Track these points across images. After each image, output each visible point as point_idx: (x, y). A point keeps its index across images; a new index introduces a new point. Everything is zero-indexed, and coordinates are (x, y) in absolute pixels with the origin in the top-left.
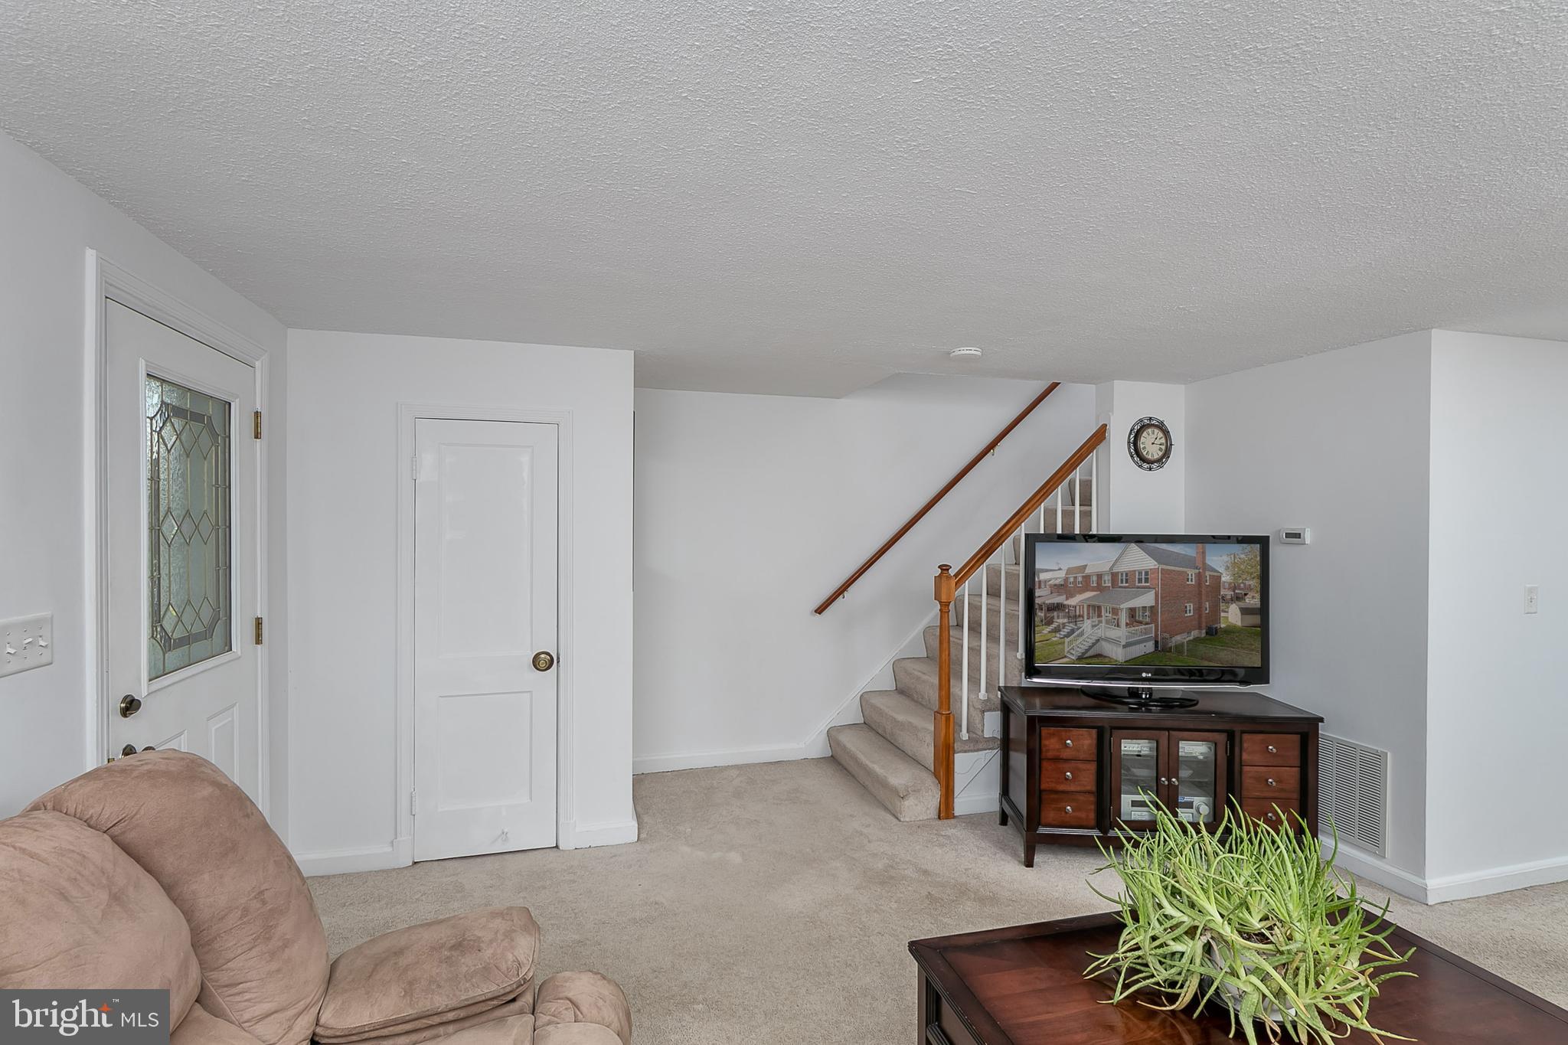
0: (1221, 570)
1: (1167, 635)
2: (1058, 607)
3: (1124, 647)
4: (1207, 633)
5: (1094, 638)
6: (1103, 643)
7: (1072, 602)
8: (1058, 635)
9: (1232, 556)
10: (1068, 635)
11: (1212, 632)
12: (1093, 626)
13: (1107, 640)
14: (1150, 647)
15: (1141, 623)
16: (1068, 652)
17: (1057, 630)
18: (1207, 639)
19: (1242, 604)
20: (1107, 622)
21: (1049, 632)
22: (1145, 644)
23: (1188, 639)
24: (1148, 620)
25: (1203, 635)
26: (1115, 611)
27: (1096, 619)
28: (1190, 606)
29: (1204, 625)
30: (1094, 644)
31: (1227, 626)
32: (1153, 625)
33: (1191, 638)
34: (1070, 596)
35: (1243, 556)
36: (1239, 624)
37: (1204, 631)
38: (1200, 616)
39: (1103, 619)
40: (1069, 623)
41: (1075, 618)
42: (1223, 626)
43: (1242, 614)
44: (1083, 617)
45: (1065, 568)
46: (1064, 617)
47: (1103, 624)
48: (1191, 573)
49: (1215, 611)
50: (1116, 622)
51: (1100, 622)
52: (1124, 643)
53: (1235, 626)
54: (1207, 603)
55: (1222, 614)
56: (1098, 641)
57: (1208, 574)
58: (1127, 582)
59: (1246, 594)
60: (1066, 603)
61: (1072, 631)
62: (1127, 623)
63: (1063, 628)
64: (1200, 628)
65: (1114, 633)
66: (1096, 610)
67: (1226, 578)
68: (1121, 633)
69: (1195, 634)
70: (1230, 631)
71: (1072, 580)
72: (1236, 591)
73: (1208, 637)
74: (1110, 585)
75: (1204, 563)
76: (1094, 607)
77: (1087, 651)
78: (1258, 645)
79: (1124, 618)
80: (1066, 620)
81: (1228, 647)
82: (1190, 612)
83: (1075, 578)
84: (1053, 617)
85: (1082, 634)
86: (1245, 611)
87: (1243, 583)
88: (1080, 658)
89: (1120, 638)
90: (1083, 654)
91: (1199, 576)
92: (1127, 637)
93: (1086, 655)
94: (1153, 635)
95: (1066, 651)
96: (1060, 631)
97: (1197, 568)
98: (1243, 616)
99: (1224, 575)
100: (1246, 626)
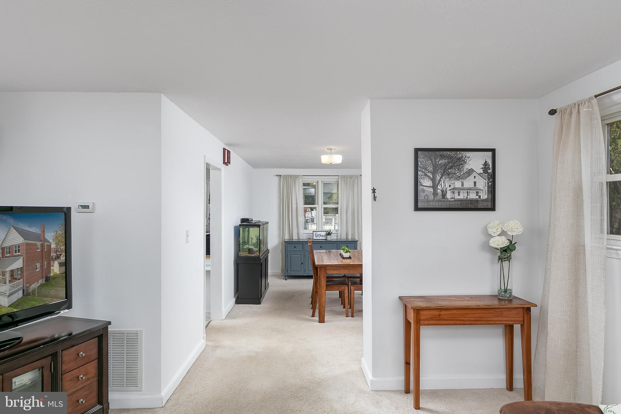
0: (51, 241)
1: (29, 285)
9: (56, 232)
11: (48, 279)
14: (20, 294)
15: (16, 279)
18: (46, 284)
19: (59, 260)
22: (18, 293)
23: (37, 286)
24: (19, 276)
25: (44, 282)
26: (4, 274)
28: (38, 265)
29: (44, 275)
31: (54, 275)
32: (23, 280)
33: (39, 285)
35: (60, 232)
36: (58, 272)
37: (44, 279)
38: (43, 271)
42: (52, 275)
43: (60, 266)
48: (39, 244)
49: (49, 266)
50: (5, 281)
52: (8, 294)
53: (57, 274)
54: (45, 262)
55: (52, 268)
57: (46, 244)
58: (9, 253)
59: (61, 255)
62: (10, 281)
64: (42, 278)
67: (53, 246)
68: (7, 288)
69: (40, 281)
70: (55, 277)
72: (57, 253)
73: (47, 282)
74: (2, 256)
75: (44, 238)
79: (8, 277)
81: (54, 287)
82: (38, 269)
87: (60, 248)
89: (7, 291)
91: (42, 245)
92: (11, 290)
94: (22, 286)
97: (41, 241)
98: (60, 267)
99: (52, 244)
100: (61, 274)
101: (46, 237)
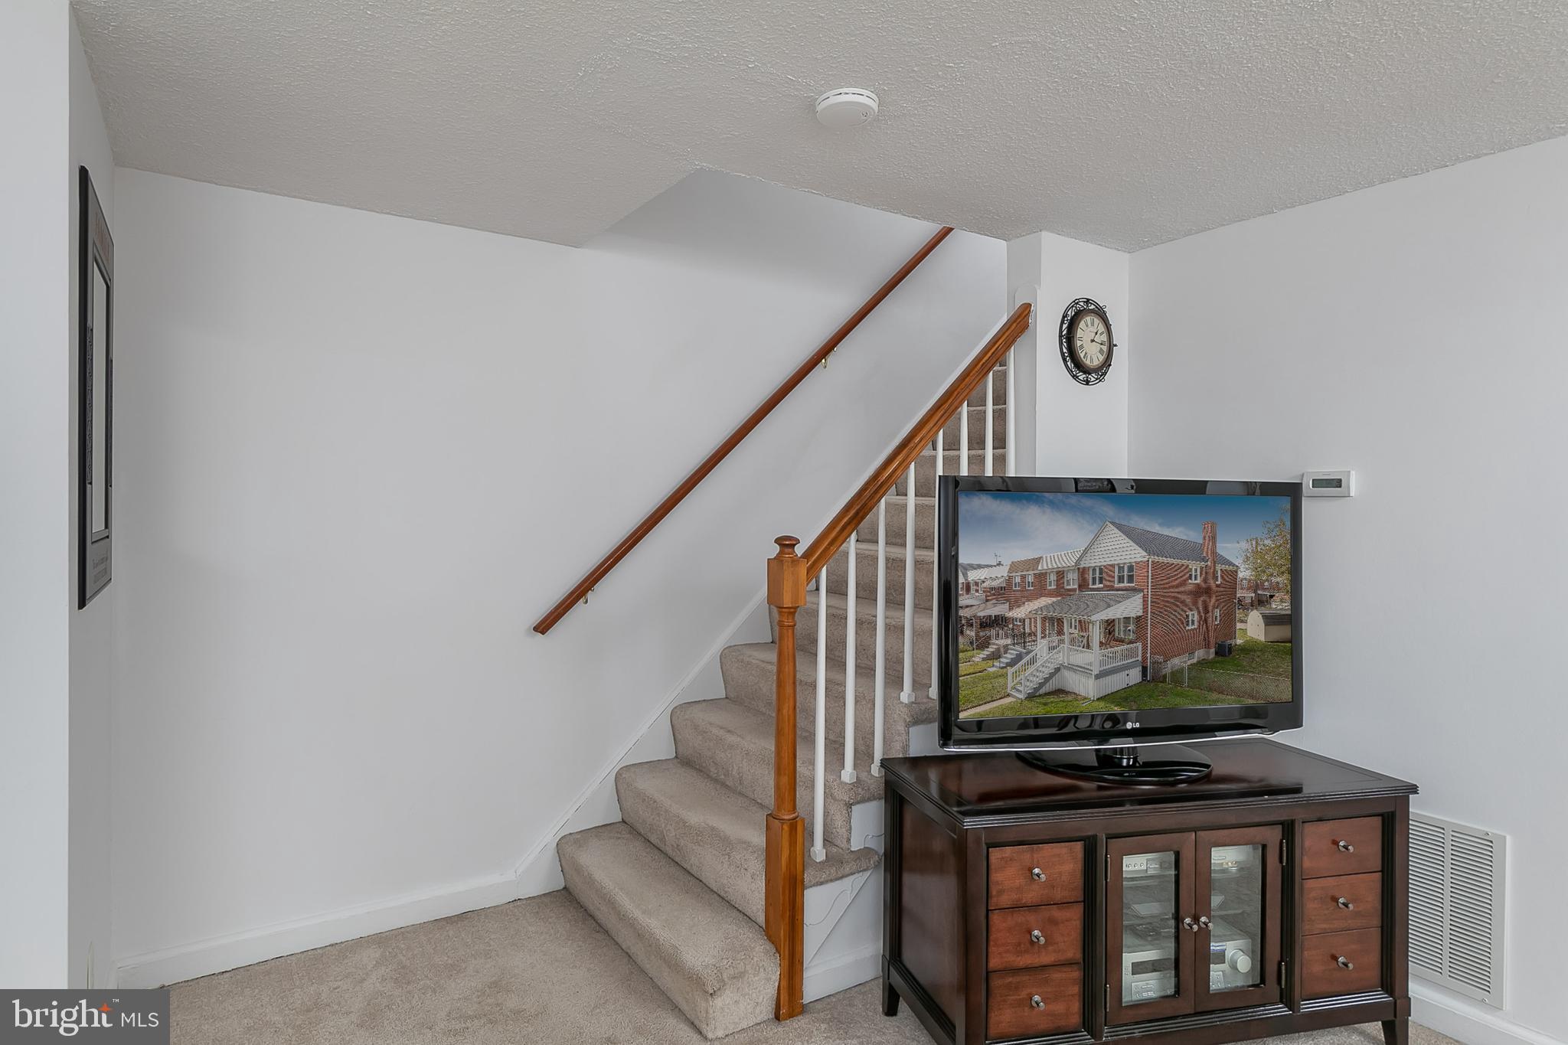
0: (1238, 562)
1: (1161, 659)
2: (998, 622)
3: (1098, 677)
4: (1216, 653)
5: (1051, 668)
6: (1066, 673)
7: (1019, 613)
8: (997, 664)
9: (1254, 543)
10: (1012, 663)
11: (1224, 651)
12: (1051, 648)
13: (1071, 668)
14: (1134, 676)
15: (1122, 641)
16: (1014, 688)
17: (996, 656)
18: (1217, 662)
19: (1266, 611)
20: (1072, 641)
21: (984, 659)
22: (1127, 672)
23: (1189, 663)
24: (1132, 636)
25: (1212, 655)
26: (1083, 626)
27: (1056, 638)
28: (1194, 616)
29: (1212, 641)
30: (1052, 675)
31: (1246, 642)
32: (1139, 645)
33: (1195, 661)
34: (1015, 604)
35: (1268, 542)
36: (1262, 638)
37: (1213, 650)
38: (1207, 629)
39: (1066, 637)
40: (1014, 644)
41: (1022, 637)
42: (1239, 642)
43: (1267, 624)
44: (1036, 636)
45: (1007, 563)
46: (1007, 637)
47: (1066, 645)
48: (1196, 566)
49: (1229, 621)
50: (1085, 641)
51: (1062, 641)
52: (1096, 672)
53: (1256, 642)
54: (1218, 610)
55: (1239, 626)
56: (1058, 670)
57: (1219, 567)
58: (1101, 583)
59: (1272, 597)
60: (1010, 614)
61: (1019, 657)
62: (1101, 643)
63: (1006, 653)
64: (1207, 646)
65: (1081, 658)
66: (1056, 624)
67: (1244, 573)
68: (1093, 657)
69: (1200, 654)
70: (1250, 649)
71: (1018, 580)
72: (1259, 592)
73: (1219, 659)
74: (1076, 586)
75: (1214, 553)
76: (1051, 619)
77: (1041, 685)
78: (1286, 666)
79: (1096, 634)
80: (1009, 641)
81: (1246, 671)
82: (1193, 624)
83: (1023, 577)
84: (989, 638)
85: (1033, 661)
86: (1271, 620)
87: (1267, 580)
88: (1031, 697)
89: (1091, 664)
90: (1036, 690)
91: (1206, 573)
92: (1101, 663)
93: (1042, 691)
94: (1140, 658)
95: (1010, 685)
96: (1000, 657)
97: (1204, 560)
98: (1267, 627)
99: (1242, 569)
100: (1271, 642)
101: (1219, 551)
